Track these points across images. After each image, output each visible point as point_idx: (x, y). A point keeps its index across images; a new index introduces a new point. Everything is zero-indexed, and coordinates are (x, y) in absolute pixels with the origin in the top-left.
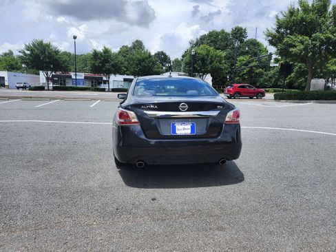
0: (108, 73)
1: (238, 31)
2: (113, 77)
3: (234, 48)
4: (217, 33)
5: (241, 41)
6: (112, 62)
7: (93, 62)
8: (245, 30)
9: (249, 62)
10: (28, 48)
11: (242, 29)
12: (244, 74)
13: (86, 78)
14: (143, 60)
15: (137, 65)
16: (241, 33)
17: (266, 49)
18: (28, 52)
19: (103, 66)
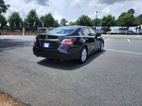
0: (109, 26)
2: (111, 28)
6: (111, 21)
7: (103, 21)
10: (80, 19)
13: (102, 29)
14: (128, 19)
15: (124, 21)
18: (80, 20)
19: (107, 23)
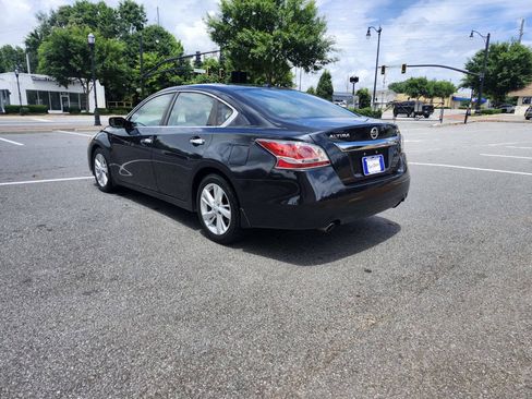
1: (131, 8)
3: (128, 37)
4: (93, 6)
5: (139, 28)
8: (142, 8)
9: (159, 65)
11: (136, 6)
12: (152, 84)
16: (136, 13)
17: (179, 44)
